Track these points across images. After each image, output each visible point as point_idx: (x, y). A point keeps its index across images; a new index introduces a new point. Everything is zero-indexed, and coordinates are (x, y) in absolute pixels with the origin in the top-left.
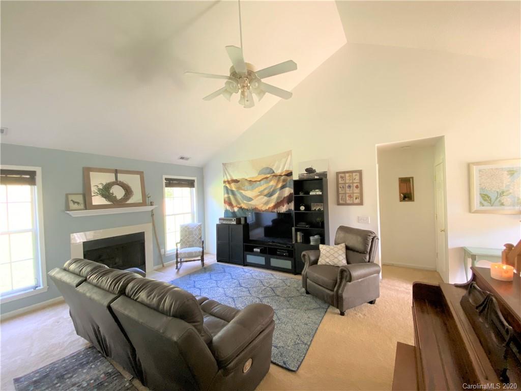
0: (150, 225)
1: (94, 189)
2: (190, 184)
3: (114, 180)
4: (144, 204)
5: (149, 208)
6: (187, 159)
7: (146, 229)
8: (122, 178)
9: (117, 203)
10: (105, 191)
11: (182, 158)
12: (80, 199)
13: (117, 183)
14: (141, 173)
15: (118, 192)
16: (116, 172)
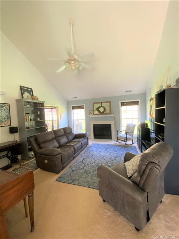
1: (95, 108)
2: (136, 103)
3: (100, 105)
4: (110, 113)
5: (113, 115)
6: (130, 91)
7: (112, 123)
8: (103, 105)
9: (102, 113)
10: (98, 109)
11: (127, 92)
12: (92, 112)
14: (110, 102)
15: (102, 110)
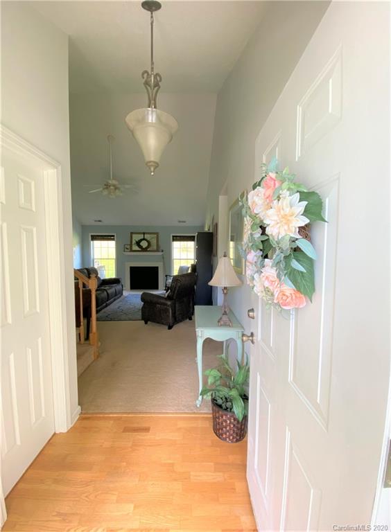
0: (162, 263)
1: (134, 242)
2: (192, 238)
3: (142, 238)
4: (157, 250)
5: (160, 253)
6: (184, 222)
7: (159, 265)
8: (147, 236)
9: (144, 250)
10: (138, 243)
12: (128, 247)
13: (144, 239)
14: (157, 234)
15: (144, 244)
16: (144, 234)
